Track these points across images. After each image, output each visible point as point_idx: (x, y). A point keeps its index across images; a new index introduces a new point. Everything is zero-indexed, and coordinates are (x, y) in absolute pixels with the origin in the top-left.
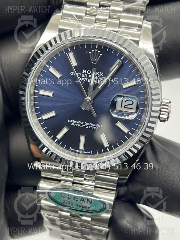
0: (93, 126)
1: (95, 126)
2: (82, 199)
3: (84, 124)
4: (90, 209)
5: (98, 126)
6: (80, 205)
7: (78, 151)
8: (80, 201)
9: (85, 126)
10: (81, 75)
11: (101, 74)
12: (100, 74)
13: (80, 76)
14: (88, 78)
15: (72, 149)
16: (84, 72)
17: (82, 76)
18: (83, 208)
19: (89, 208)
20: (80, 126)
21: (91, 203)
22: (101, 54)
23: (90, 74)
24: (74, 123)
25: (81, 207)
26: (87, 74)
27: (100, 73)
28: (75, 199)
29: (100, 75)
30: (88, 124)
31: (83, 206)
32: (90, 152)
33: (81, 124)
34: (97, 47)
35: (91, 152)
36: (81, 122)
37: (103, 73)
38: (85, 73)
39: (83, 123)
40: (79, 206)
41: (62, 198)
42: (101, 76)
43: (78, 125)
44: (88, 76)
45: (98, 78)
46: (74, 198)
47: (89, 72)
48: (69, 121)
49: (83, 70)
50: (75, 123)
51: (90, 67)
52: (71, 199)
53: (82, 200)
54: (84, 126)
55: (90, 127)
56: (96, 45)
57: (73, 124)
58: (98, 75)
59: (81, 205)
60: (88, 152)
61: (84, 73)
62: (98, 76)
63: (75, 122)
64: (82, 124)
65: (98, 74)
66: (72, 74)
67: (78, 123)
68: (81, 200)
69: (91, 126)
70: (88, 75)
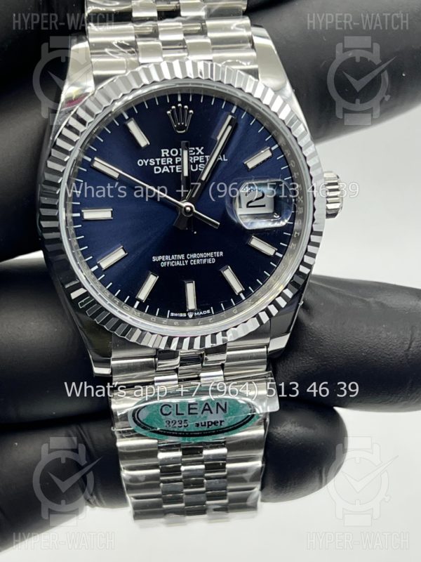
0: (204, 258)
1: (208, 257)
2: (207, 407)
3: (186, 259)
4: (225, 425)
5: (214, 255)
6: (203, 422)
7: (185, 315)
8: (202, 413)
9: (189, 263)
10: (160, 161)
11: (200, 151)
12: (196, 151)
13: (158, 164)
14: (176, 165)
15: (172, 314)
16: (165, 155)
17: (162, 164)
18: (209, 426)
19: (222, 423)
20: (178, 263)
21: (224, 410)
22: (191, 111)
23: (178, 156)
24: (165, 260)
25: (205, 425)
26: (171, 156)
27: (197, 148)
28: (191, 411)
29: (198, 154)
30: (194, 256)
31: (208, 422)
32: (208, 311)
33: (179, 260)
34: (179, 99)
35: (211, 311)
36: (178, 256)
37: (202, 148)
38: (168, 155)
39: (183, 256)
40: (202, 426)
41: (163, 417)
42: (200, 155)
43: (174, 264)
44: (174, 161)
45: (195, 160)
46: (189, 409)
47: (174, 152)
48: (154, 259)
49: (163, 150)
50: (167, 261)
51: (174, 142)
52: (183, 414)
53: (207, 410)
54: (186, 262)
55: (198, 262)
56: (176, 95)
57: (163, 265)
58: (194, 154)
59: (205, 423)
60: (205, 312)
61: (166, 157)
62: (193, 156)
63: (167, 257)
64: (182, 260)
65: (194, 151)
66: (140, 163)
67: (173, 260)
68: (204, 410)
69: (200, 259)
70: (174, 158)
